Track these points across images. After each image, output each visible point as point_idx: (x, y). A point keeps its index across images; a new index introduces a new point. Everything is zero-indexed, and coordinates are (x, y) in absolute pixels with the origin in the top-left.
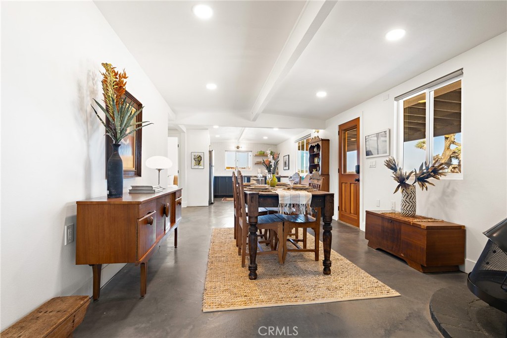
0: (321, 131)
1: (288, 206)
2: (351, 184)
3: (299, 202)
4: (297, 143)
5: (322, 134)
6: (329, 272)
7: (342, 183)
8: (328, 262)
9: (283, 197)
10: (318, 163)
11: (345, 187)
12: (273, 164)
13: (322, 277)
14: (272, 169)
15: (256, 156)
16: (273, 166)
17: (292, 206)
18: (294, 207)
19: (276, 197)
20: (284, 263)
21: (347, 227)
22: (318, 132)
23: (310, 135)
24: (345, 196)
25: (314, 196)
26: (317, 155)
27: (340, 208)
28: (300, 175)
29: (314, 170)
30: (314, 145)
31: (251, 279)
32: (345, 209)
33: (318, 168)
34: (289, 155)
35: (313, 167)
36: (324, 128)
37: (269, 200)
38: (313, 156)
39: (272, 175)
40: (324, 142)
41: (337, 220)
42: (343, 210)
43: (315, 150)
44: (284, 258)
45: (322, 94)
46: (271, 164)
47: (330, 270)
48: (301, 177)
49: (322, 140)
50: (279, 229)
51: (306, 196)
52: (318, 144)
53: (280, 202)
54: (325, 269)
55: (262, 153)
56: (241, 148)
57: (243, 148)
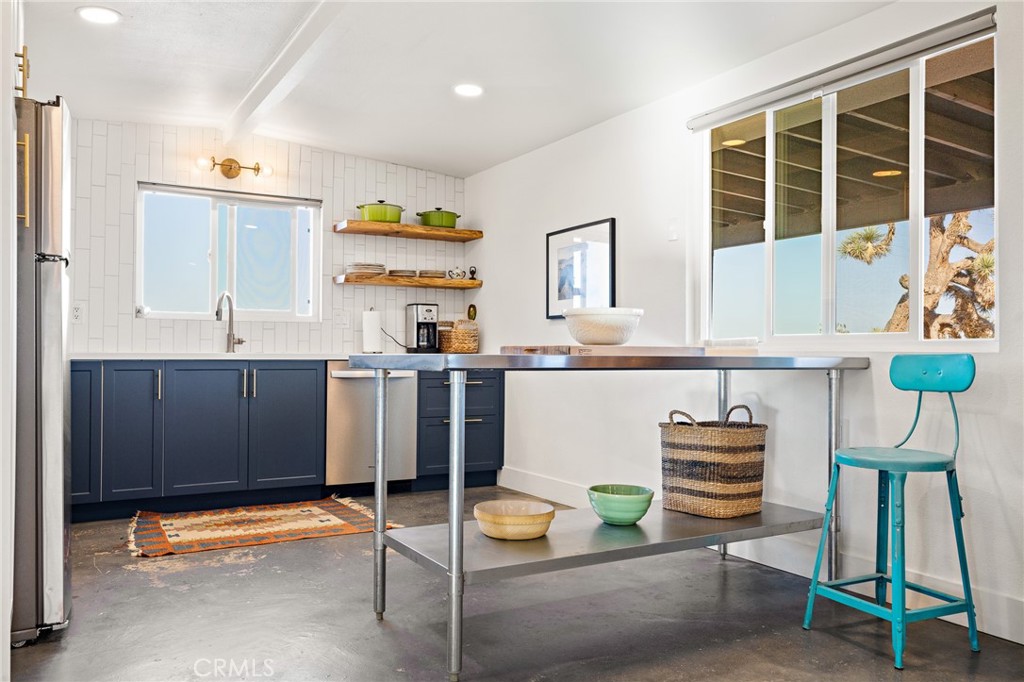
15: (350, 230)
55: (390, 214)
56: (257, 169)
57: (266, 170)
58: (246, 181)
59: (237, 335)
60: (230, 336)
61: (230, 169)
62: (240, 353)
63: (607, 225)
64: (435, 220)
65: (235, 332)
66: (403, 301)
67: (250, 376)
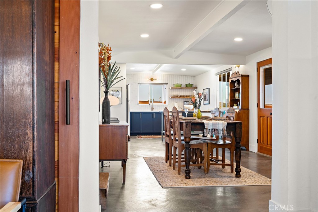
0: (241, 66)
1: (210, 130)
2: (267, 117)
3: (218, 127)
4: (218, 76)
5: (241, 69)
6: (239, 176)
7: (260, 117)
8: (239, 169)
9: (208, 124)
10: (239, 97)
11: (263, 120)
12: (198, 101)
13: (234, 179)
14: (197, 105)
15: (172, 89)
16: (198, 103)
17: (213, 130)
18: (214, 131)
19: (203, 124)
20: (208, 173)
21: (264, 157)
22: (239, 67)
23: (231, 69)
24: (263, 129)
25: (228, 124)
26: (238, 90)
27: (259, 140)
28: (220, 110)
29: (234, 104)
30: (234, 79)
31: (186, 178)
32: (263, 141)
33: (239, 103)
34: (209, 88)
35: (234, 102)
36: (244, 64)
37: (198, 127)
38: (234, 91)
39: (198, 110)
40: (244, 77)
41: (256, 152)
42: (262, 142)
43: (236, 84)
44: (208, 169)
45: (238, 40)
46: (196, 101)
47: (240, 175)
48: (220, 111)
49: (242, 76)
50: (204, 148)
51: (223, 124)
52: (238, 79)
53: (205, 128)
54: (236, 175)
55: (179, 85)
56: (156, 80)
57: (157, 79)
58: (154, 82)
59: (153, 108)
60: (152, 108)
61: (152, 79)
62: (154, 111)
63: (208, 89)
64: (188, 86)
65: (153, 107)
66: (183, 101)
67: (154, 114)
